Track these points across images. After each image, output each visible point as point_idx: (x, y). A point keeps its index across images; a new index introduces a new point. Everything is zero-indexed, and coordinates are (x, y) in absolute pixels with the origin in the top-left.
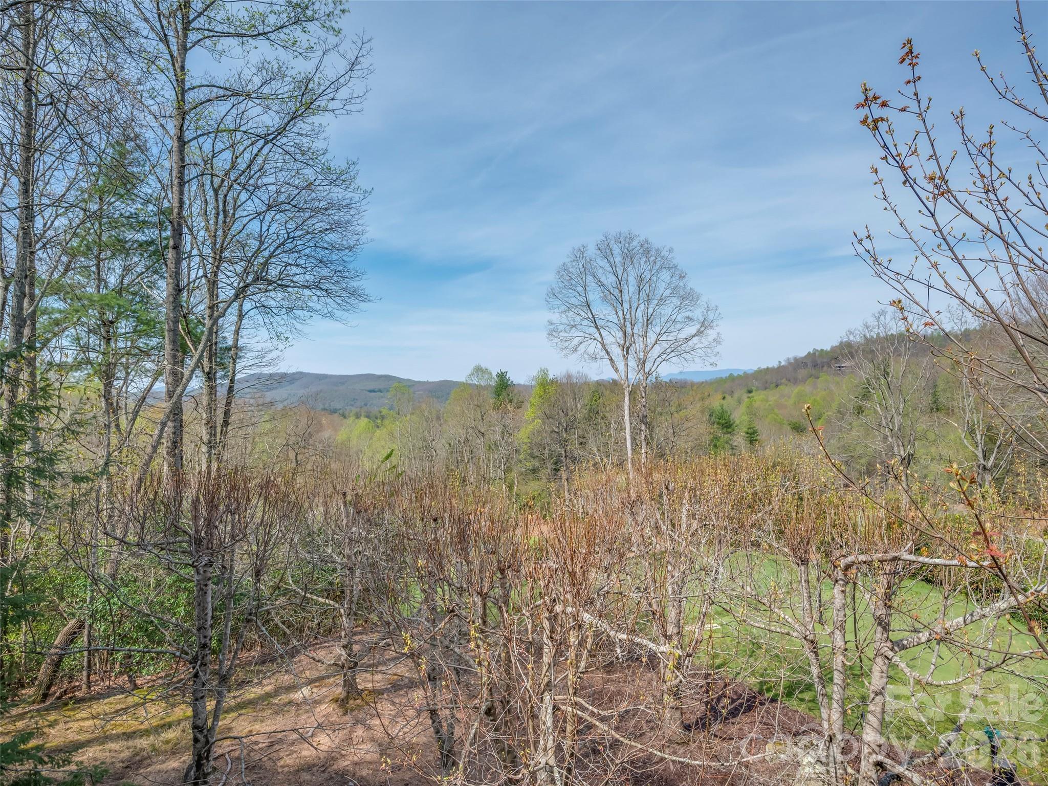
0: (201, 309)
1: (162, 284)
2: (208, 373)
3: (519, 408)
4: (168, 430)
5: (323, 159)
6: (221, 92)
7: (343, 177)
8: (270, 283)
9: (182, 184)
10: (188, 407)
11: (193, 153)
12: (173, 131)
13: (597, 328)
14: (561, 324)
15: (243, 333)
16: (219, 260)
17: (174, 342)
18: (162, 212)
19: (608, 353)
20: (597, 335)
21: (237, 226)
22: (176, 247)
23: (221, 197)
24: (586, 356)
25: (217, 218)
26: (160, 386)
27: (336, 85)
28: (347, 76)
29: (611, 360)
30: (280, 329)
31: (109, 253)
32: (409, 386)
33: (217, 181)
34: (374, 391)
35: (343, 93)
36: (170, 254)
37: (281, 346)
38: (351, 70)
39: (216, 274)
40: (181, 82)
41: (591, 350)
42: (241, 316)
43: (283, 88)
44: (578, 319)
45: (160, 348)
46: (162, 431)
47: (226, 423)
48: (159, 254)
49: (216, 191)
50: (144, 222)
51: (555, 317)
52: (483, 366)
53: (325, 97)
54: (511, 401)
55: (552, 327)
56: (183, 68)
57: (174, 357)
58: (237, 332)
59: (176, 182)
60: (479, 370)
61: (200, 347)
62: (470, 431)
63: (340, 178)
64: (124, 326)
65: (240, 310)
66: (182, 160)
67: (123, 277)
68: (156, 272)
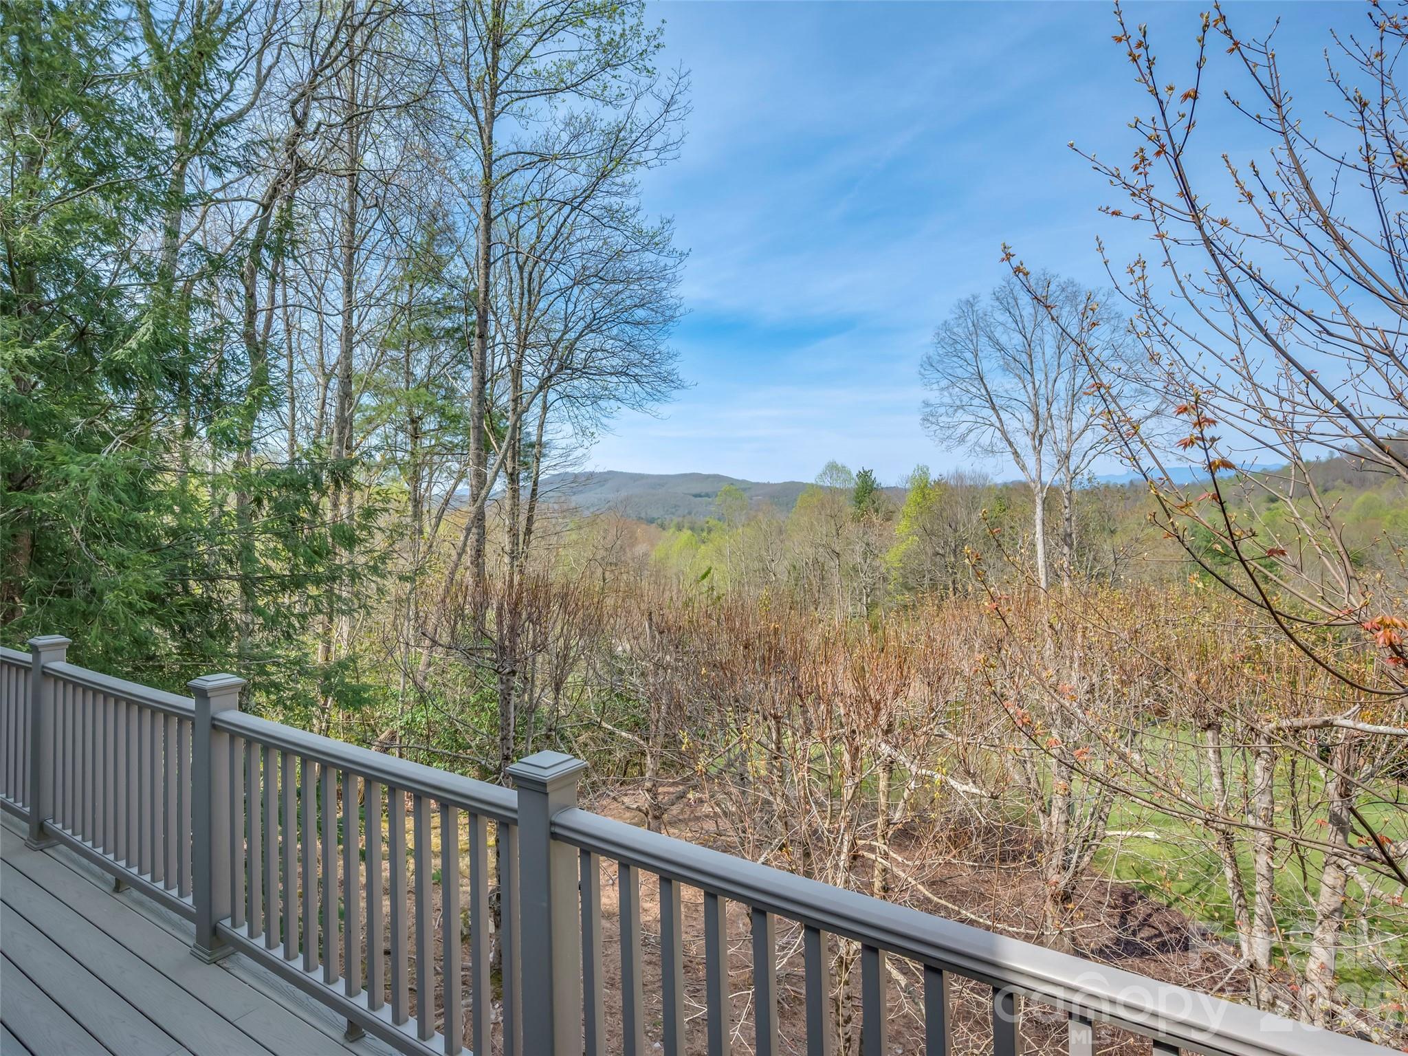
0: (505, 400)
1: (468, 374)
2: (512, 474)
3: (888, 520)
4: (473, 537)
5: (633, 221)
6: (528, 159)
7: (656, 240)
8: (575, 370)
9: (488, 265)
10: (490, 512)
11: (500, 230)
12: (480, 209)
13: (994, 409)
14: (942, 405)
15: (548, 427)
16: (523, 346)
17: (478, 440)
18: (467, 296)
19: (1011, 444)
20: (994, 419)
21: (542, 305)
22: (481, 336)
23: (526, 275)
24: (977, 449)
25: (522, 299)
26: (464, 489)
27: (649, 132)
28: (661, 121)
29: (1016, 453)
30: (585, 423)
31: (417, 344)
32: (744, 490)
33: (521, 258)
34: (700, 496)
35: (657, 141)
36: (476, 344)
37: (586, 443)
38: (666, 111)
39: (520, 362)
40: (488, 156)
41: (986, 440)
42: (545, 409)
43: (592, 142)
44: (965, 399)
45: (465, 446)
46: (466, 538)
47: (529, 531)
48: (465, 343)
49: (521, 268)
50: (450, 308)
51: (933, 396)
52: (839, 463)
53: (638, 149)
54: (877, 511)
55: (928, 410)
56: (490, 138)
57: (479, 456)
58: (541, 426)
59: (482, 263)
60: (833, 468)
61: (504, 445)
62: (821, 550)
63: (652, 242)
64: (430, 423)
65: (545, 402)
66: (489, 239)
67: (430, 367)
68: (460, 362)
